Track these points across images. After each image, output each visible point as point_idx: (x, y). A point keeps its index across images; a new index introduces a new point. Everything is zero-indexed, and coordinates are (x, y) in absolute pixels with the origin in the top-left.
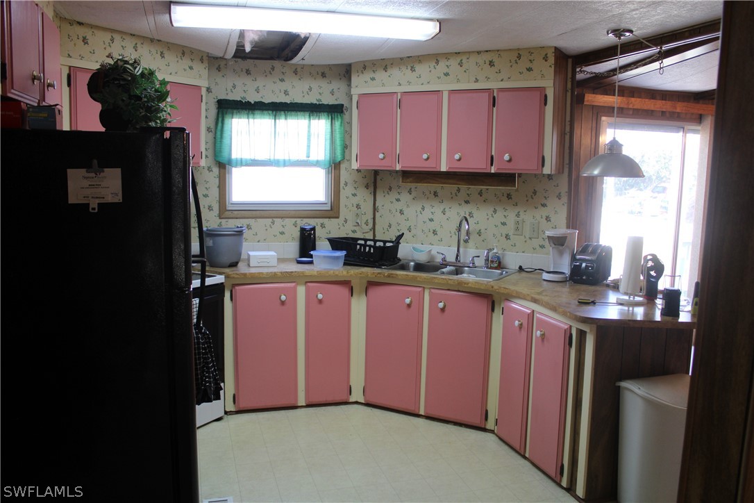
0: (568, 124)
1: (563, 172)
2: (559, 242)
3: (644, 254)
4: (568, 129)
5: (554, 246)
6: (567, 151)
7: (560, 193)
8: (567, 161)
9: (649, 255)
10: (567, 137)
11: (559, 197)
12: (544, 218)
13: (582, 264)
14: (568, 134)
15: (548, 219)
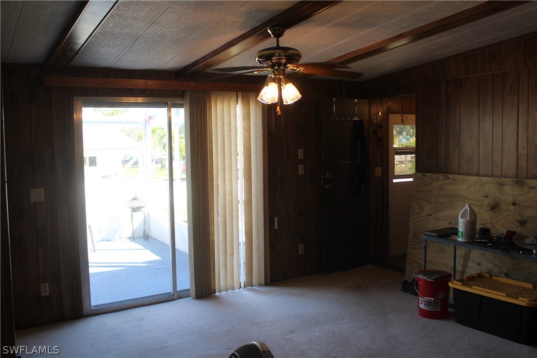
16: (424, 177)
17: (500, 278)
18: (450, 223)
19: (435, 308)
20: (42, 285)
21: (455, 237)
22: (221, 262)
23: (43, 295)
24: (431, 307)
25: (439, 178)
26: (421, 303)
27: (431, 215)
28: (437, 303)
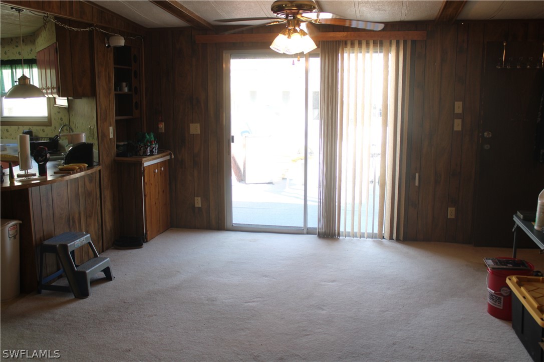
20: (196, 198)
23: (196, 206)
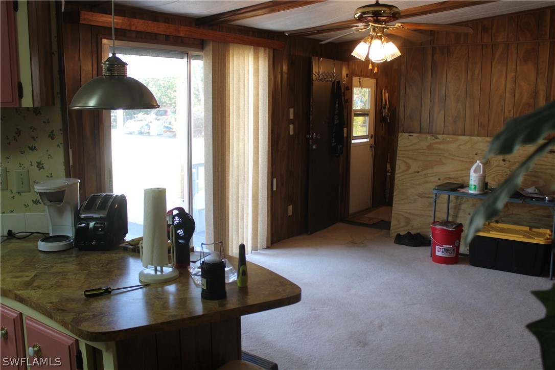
0: (54, 40)
1: (53, 104)
2: (55, 198)
3: (168, 209)
4: (55, 47)
5: (49, 203)
6: (56, 76)
7: (52, 132)
8: (57, 89)
9: (175, 209)
10: (55, 58)
11: (52, 136)
12: (35, 164)
13: (88, 225)
14: (56, 54)
15: (40, 166)
16: (410, 137)
17: (499, 224)
18: (439, 179)
19: (452, 254)
21: (463, 190)
22: (234, 227)
24: (449, 254)
25: (427, 138)
26: (438, 251)
27: (418, 172)
28: (454, 250)
